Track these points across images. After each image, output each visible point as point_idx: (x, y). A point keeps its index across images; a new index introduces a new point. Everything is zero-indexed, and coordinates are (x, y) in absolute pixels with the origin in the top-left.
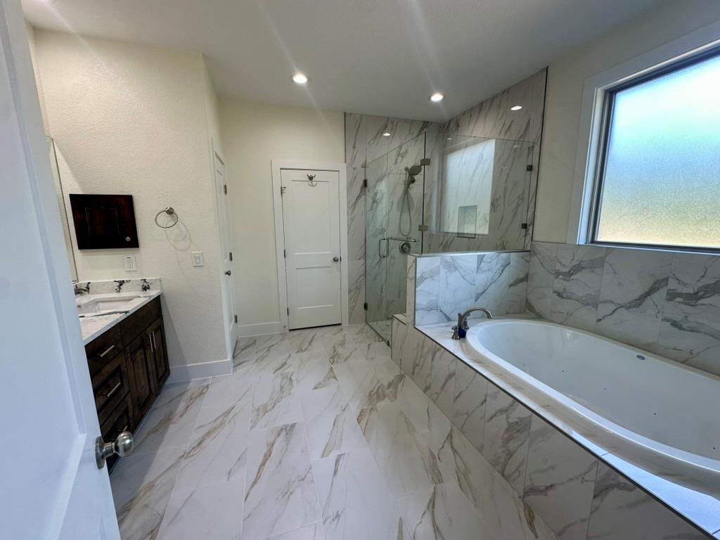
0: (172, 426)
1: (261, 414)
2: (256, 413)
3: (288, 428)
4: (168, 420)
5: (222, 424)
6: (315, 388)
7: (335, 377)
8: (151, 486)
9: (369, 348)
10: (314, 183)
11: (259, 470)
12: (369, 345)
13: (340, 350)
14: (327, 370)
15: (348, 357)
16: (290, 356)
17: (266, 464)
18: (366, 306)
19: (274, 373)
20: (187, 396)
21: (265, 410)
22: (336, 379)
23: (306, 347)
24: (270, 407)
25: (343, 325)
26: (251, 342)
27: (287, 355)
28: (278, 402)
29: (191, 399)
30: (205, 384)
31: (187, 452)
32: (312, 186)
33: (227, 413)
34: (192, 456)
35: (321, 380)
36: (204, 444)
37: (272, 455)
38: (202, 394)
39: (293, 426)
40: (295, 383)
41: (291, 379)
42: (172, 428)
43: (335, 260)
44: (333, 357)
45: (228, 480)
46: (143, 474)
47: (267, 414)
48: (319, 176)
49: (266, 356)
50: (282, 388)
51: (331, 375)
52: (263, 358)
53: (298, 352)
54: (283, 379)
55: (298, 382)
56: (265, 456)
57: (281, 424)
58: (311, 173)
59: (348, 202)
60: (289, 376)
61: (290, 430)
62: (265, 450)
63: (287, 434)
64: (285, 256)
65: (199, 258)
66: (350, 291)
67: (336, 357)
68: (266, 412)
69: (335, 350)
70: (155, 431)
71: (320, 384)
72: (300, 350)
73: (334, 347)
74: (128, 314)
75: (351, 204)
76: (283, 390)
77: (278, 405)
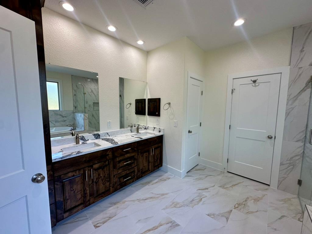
0: (147, 186)
1: (172, 206)
2: (171, 203)
3: (174, 224)
4: (148, 183)
5: (158, 197)
6: (208, 215)
7: (227, 219)
8: (124, 203)
9: (280, 219)
10: (257, 84)
11: (146, 231)
12: (283, 216)
13: (250, 203)
14: (228, 209)
15: (252, 212)
16: (214, 186)
17: (150, 232)
18: (300, 182)
19: (197, 190)
20: (160, 178)
21: (175, 205)
22: (227, 221)
23: (228, 186)
24: (178, 206)
25: (271, 187)
26: (203, 168)
27: (213, 185)
28: (184, 207)
29: (161, 180)
30: (170, 177)
31: (141, 199)
32: (255, 86)
33: (163, 195)
34: (140, 202)
35: (217, 213)
36: (146, 201)
37: (156, 230)
38: (165, 180)
39: (178, 225)
40: (201, 203)
41: (201, 199)
42: (147, 187)
43: (270, 138)
44: (239, 204)
45: (136, 223)
46: (127, 196)
47: (174, 208)
48: (260, 79)
49: (202, 179)
50: (193, 200)
51: (227, 216)
52: (200, 179)
53: (220, 187)
54: (198, 196)
55: (203, 204)
56: (154, 227)
57: (174, 219)
58: (254, 79)
59: (289, 95)
60: (202, 197)
61: (174, 226)
62: (157, 224)
63: (171, 226)
64: (230, 128)
65: (176, 123)
66: (281, 164)
67: (243, 206)
68: (175, 207)
69: (246, 201)
70: (142, 184)
71: (214, 215)
72: (222, 187)
73: (248, 198)
74: (142, 139)
75: (292, 96)
76: (192, 202)
77: (183, 208)
